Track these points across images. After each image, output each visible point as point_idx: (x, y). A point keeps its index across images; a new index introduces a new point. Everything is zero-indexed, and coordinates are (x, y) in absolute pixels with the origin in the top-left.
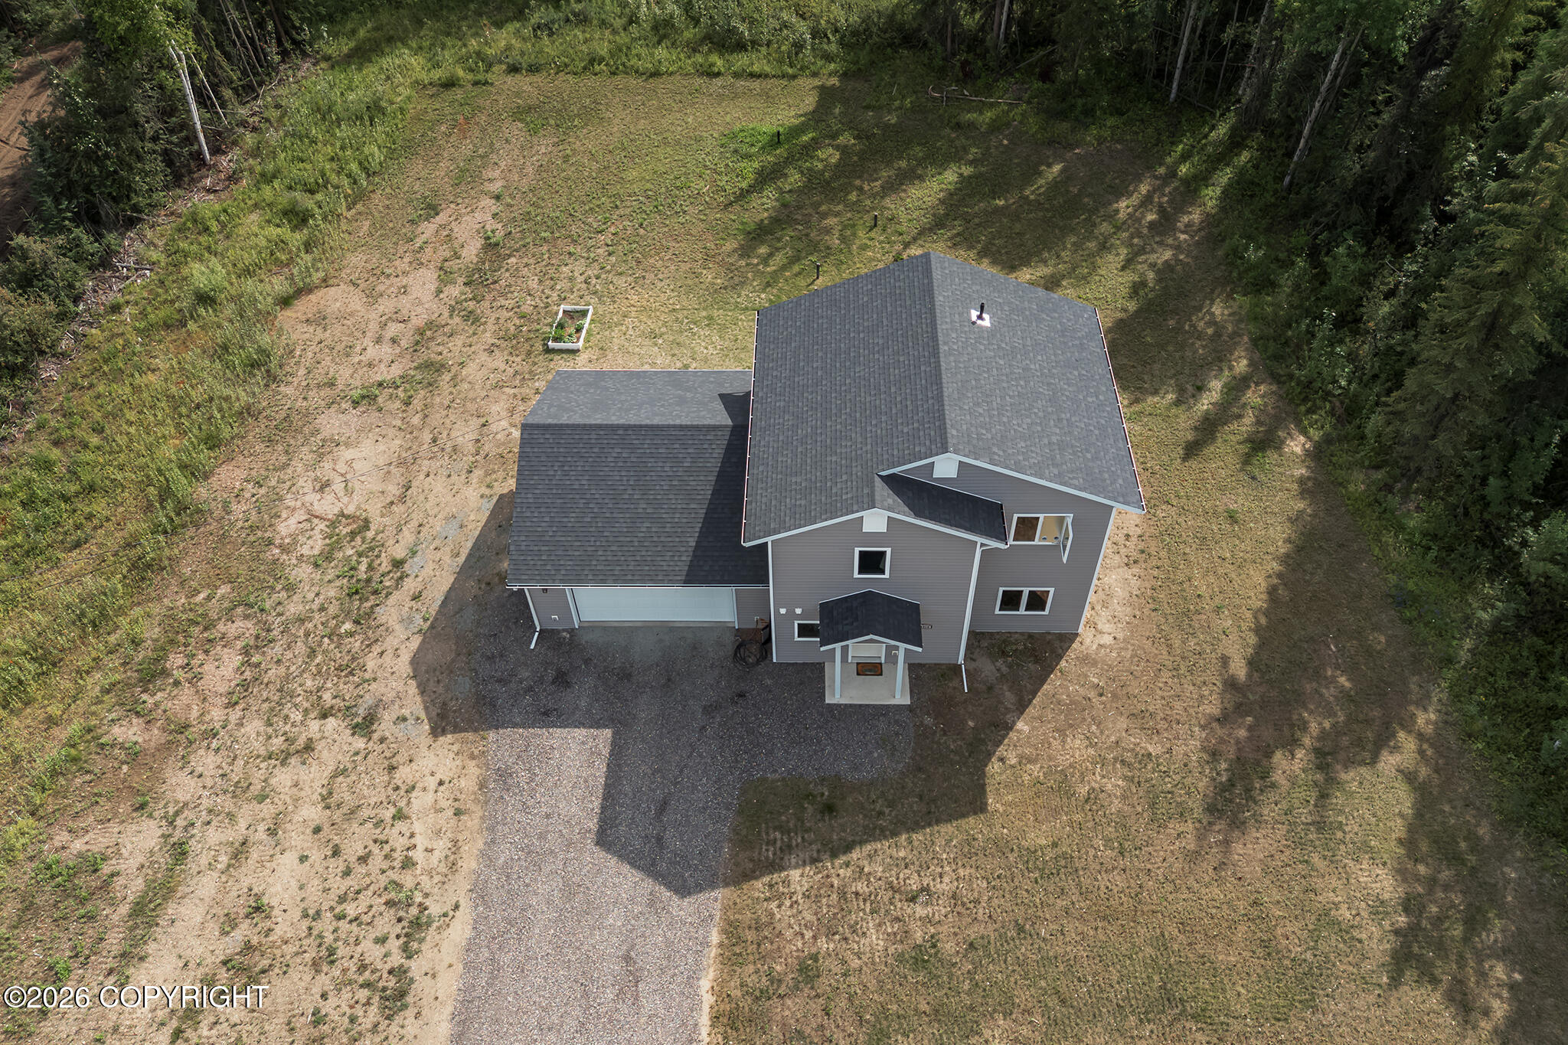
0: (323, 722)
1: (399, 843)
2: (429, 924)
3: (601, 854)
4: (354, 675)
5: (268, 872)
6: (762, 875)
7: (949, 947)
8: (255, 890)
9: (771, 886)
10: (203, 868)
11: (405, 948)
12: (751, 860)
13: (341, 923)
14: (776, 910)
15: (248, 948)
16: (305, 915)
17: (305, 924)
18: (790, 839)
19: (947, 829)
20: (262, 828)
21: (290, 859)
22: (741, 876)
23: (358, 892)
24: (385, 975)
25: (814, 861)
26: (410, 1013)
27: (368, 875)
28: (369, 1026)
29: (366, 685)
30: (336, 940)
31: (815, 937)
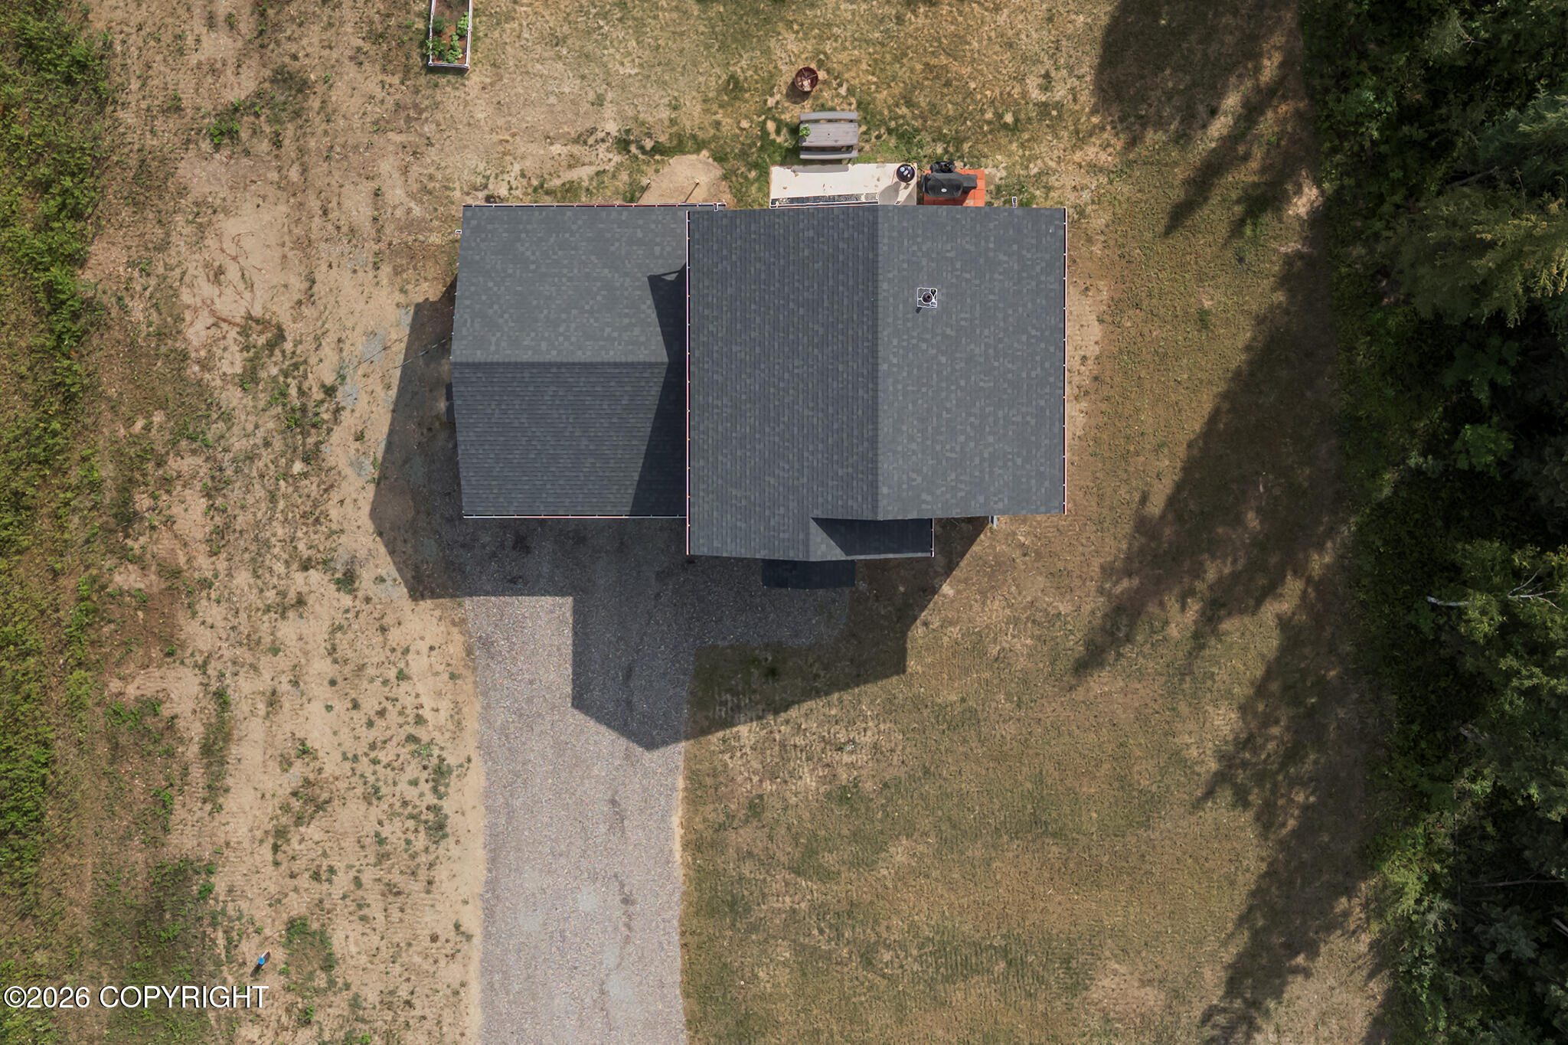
0: (305, 574)
1: (409, 702)
2: (450, 771)
3: (580, 717)
4: (321, 525)
5: (302, 720)
6: (717, 731)
7: (869, 786)
8: (298, 735)
9: (724, 741)
10: (247, 715)
11: (435, 790)
12: (707, 718)
13: (378, 767)
14: (729, 761)
15: (307, 782)
16: (345, 758)
17: (348, 765)
18: (739, 700)
19: (871, 688)
20: (284, 679)
21: (316, 708)
22: (700, 731)
23: (385, 742)
24: (425, 811)
25: (759, 718)
26: (451, 840)
27: (388, 728)
28: (422, 848)
29: (335, 537)
30: (377, 780)
31: (761, 781)
